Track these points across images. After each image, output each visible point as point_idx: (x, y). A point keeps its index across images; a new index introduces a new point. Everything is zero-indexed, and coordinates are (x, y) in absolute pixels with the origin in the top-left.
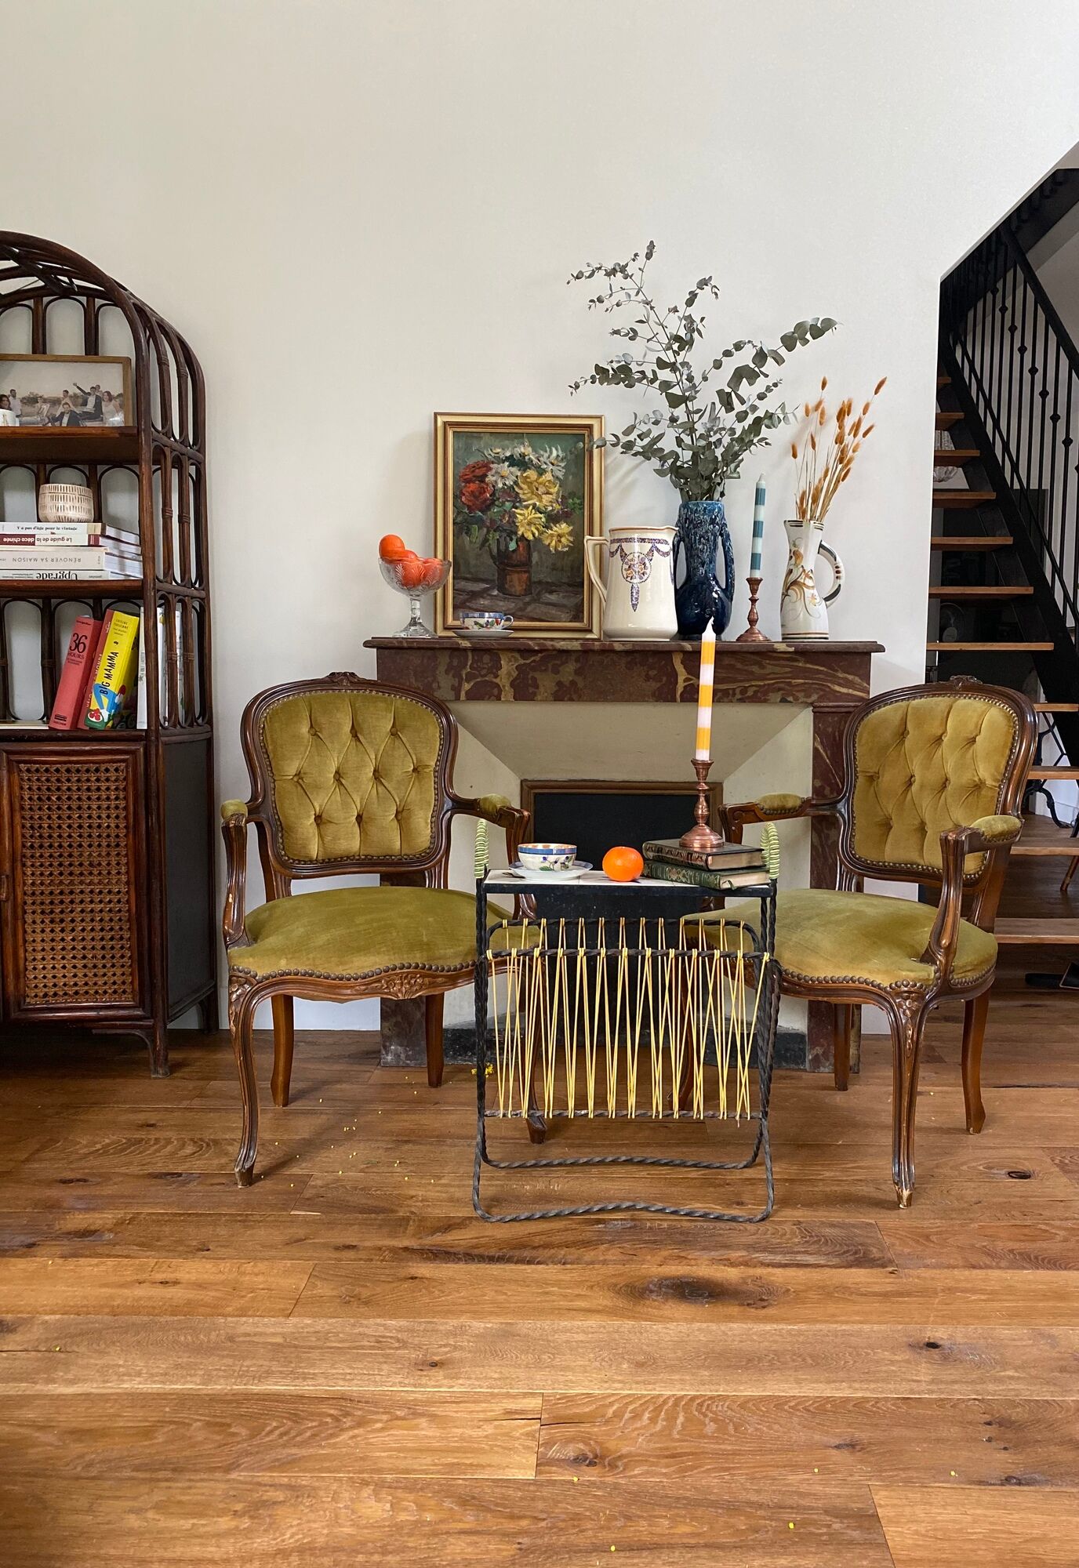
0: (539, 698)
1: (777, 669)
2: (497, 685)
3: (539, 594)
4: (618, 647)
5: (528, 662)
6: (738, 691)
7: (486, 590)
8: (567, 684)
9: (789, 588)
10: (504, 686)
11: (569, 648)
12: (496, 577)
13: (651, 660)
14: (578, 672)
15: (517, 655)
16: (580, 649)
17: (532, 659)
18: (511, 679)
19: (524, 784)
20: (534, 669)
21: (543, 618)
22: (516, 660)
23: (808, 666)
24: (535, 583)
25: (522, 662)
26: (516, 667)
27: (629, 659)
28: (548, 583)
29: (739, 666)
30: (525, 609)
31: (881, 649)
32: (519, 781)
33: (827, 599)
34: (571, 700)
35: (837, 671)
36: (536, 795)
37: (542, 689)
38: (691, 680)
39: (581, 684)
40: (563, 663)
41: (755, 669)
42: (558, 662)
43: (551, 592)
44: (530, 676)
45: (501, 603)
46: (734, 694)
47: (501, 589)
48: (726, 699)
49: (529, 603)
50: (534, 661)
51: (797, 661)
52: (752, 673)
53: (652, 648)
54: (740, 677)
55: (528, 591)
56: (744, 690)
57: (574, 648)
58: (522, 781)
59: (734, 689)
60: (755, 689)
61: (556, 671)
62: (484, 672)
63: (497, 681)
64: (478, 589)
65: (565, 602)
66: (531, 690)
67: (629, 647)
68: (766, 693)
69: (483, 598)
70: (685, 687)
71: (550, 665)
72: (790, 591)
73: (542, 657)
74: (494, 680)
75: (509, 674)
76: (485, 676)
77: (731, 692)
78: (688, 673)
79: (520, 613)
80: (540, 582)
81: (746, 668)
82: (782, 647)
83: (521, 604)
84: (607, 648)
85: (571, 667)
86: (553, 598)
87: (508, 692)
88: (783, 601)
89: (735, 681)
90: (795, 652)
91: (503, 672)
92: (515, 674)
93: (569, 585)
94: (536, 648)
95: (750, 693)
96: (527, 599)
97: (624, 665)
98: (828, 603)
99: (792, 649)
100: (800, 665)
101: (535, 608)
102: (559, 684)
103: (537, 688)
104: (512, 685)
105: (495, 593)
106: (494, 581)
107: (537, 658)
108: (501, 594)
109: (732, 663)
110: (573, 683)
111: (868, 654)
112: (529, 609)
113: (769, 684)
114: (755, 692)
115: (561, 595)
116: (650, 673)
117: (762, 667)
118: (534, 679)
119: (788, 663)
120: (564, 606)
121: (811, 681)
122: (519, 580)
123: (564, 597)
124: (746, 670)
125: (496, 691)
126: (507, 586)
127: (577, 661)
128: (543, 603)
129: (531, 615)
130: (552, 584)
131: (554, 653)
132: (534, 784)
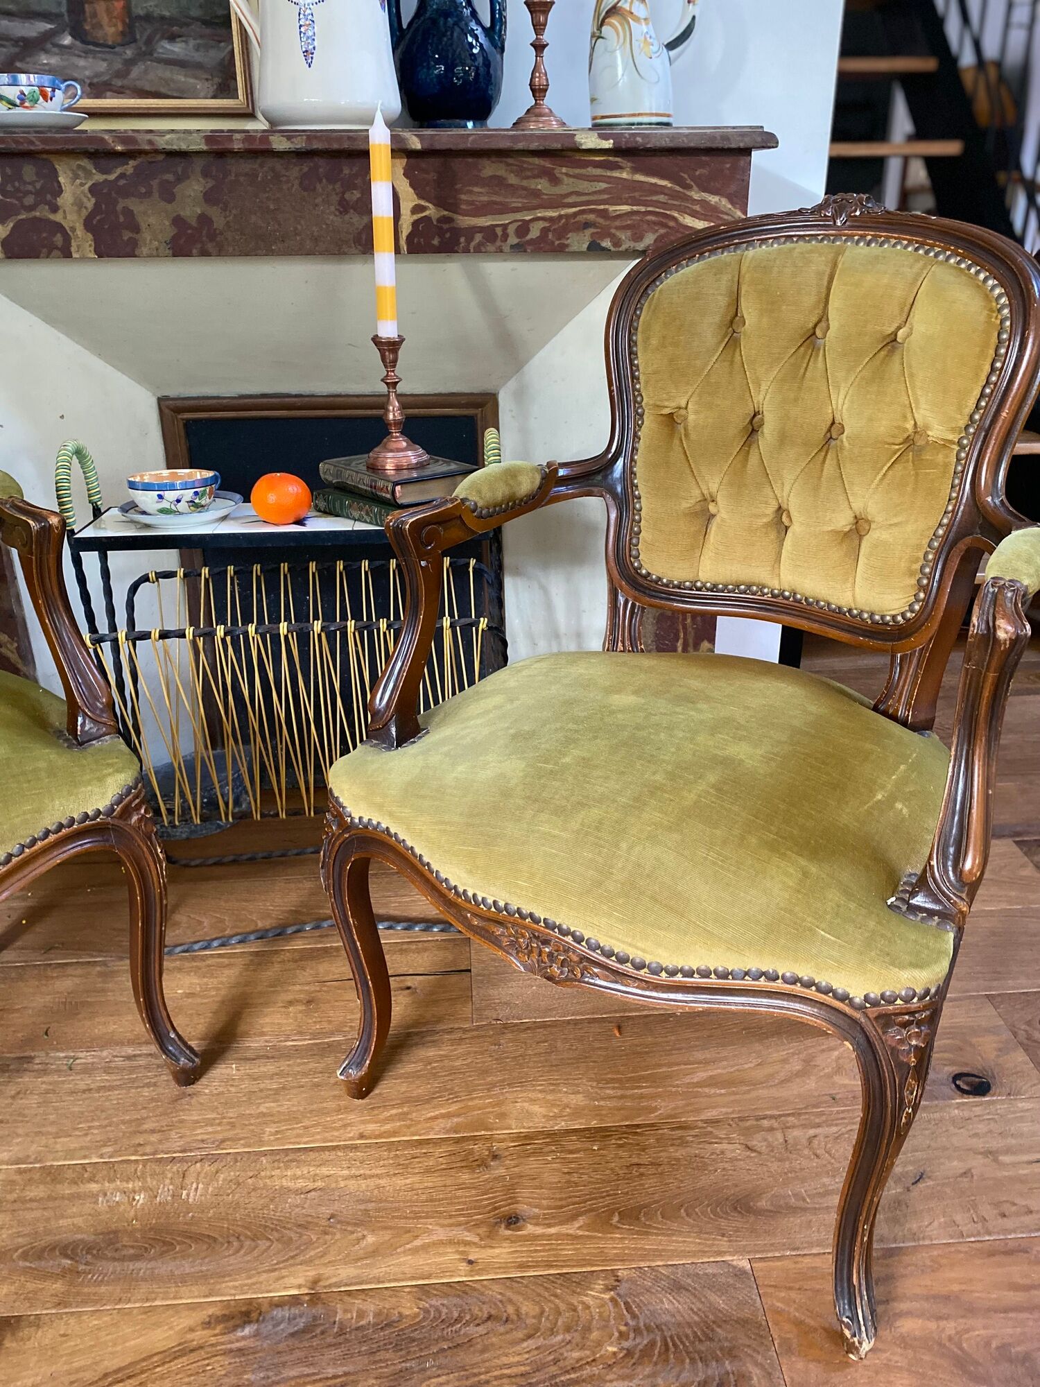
0: (145, 250)
1: (584, 186)
2: (59, 228)
3: (149, 41)
4: (280, 144)
5: (112, 177)
6: (511, 230)
7: (47, 37)
8: (194, 223)
9: (602, 25)
10: (73, 229)
11: (184, 147)
12: (64, 9)
13: (346, 171)
14: (210, 197)
15: (85, 163)
16: (204, 147)
17: (119, 171)
18: (85, 213)
19: (162, 403)
20: (126, 193)
21: (163, 90)
22: (88, 175)
23: (640, 177)
24: (139, 18)
25: (100, 178)
26: (91, 190)
27: (306, 169)
28: (163, 18)
29: (513, 180)
30: (128, 73)
31: (769, 141)
32: (154, 402)
33: (671, 46)
34: (204, 253)
35: (689, 187)
36: (188, 424)
37: (147, 236)
38: (423, 209)
39: (219, 222)
40: (179, 180)
41: (542, 185)
42: (169, 177)
43: (172, 38)
44: (119, 207)
45: (82, 63)
46: (505, 236)
47: (77, 33)
48: (490, 247)
49: (130, 63)
50: (122, 176)
51: (617, 167)
52: (536, 194)
53: (346, 145)
54: (516, 202)
55: (128, 37)
56: (523, 229)
57: (194, 147)
58: (160, 400)
59: (505, 227)
60: (542, 224)
61: (169, 197)
62: (29, 200)
63: (58, 217)
64: (34, 34)
65: (198, 57)
66: (127, 235)
67: (299, 144)
68: (562, 233)
69: (47, 52)
70: (415, 224)
71: (155, 183)
72: (604, 28)
73: (135, 168)
74: (52, 217)
75: (79, 204)
76: (31, 208)
77: (499, 231)
78: (420, 196)
79: (119, 83)
80: (148, 18)
81: (525, 183)
82: (590, 141)
83: (118, 65)
84: (257, 146)
85: (194, 187)
86: (176, 49)
87: (83, 241)
88: (593, 49)
89: (504, 209)
90: (616, 151)
91: (66, 200)
92: (90, 203)
93: (206, 23)
94: (119, 148)
95: (534, 233)
96: (129, 53)
97: (297, 182)
98: (672, 53)
99: (608, 144)
100: (625, 175)
101: (146, 72)
102: (178, 221)
103: (136, 229)
104: (88, 225)
105: (67, 40)
106: (59, 16)
107: (130, 167)
108: (78, 43)
109: (499, 173)
110: (204, 219)
111: (747, 152)
112: (136, 72)
113: (567, 216)
114: (545, 231)
115: (192, 43)
116: (347, 196)
117: (555, 180)
118: (128, 213)
119: (598, 172)
120: (199, 66)
121: (643, 209)
122: (108, 11)
123: (197, 48)
124: (525, 189)
125: (58, 239)
126: (87, 27)
127: (206, 174)
128: (159, 61)
129: (139, 84)
130: (171, 21)
131: (161, 157)
132: (179, 403)
